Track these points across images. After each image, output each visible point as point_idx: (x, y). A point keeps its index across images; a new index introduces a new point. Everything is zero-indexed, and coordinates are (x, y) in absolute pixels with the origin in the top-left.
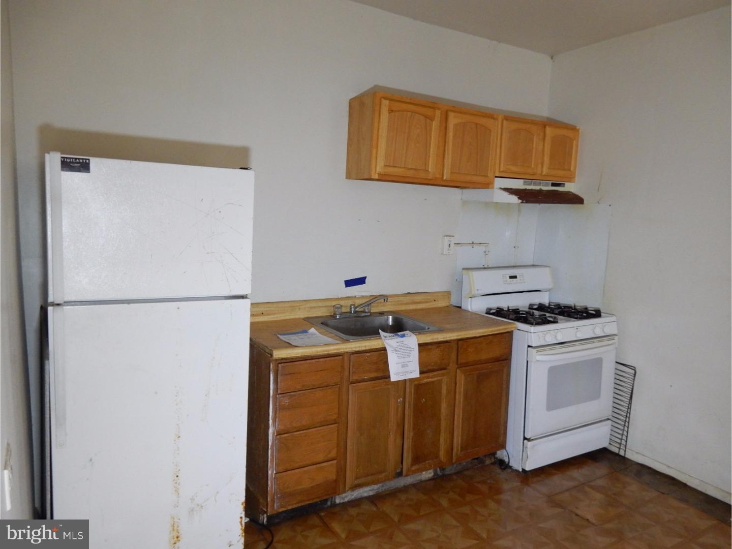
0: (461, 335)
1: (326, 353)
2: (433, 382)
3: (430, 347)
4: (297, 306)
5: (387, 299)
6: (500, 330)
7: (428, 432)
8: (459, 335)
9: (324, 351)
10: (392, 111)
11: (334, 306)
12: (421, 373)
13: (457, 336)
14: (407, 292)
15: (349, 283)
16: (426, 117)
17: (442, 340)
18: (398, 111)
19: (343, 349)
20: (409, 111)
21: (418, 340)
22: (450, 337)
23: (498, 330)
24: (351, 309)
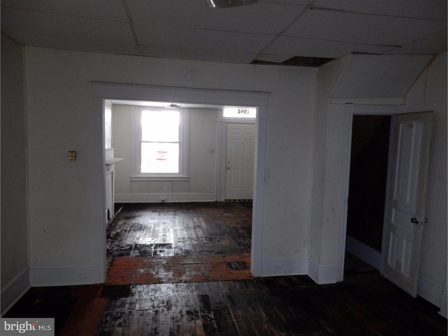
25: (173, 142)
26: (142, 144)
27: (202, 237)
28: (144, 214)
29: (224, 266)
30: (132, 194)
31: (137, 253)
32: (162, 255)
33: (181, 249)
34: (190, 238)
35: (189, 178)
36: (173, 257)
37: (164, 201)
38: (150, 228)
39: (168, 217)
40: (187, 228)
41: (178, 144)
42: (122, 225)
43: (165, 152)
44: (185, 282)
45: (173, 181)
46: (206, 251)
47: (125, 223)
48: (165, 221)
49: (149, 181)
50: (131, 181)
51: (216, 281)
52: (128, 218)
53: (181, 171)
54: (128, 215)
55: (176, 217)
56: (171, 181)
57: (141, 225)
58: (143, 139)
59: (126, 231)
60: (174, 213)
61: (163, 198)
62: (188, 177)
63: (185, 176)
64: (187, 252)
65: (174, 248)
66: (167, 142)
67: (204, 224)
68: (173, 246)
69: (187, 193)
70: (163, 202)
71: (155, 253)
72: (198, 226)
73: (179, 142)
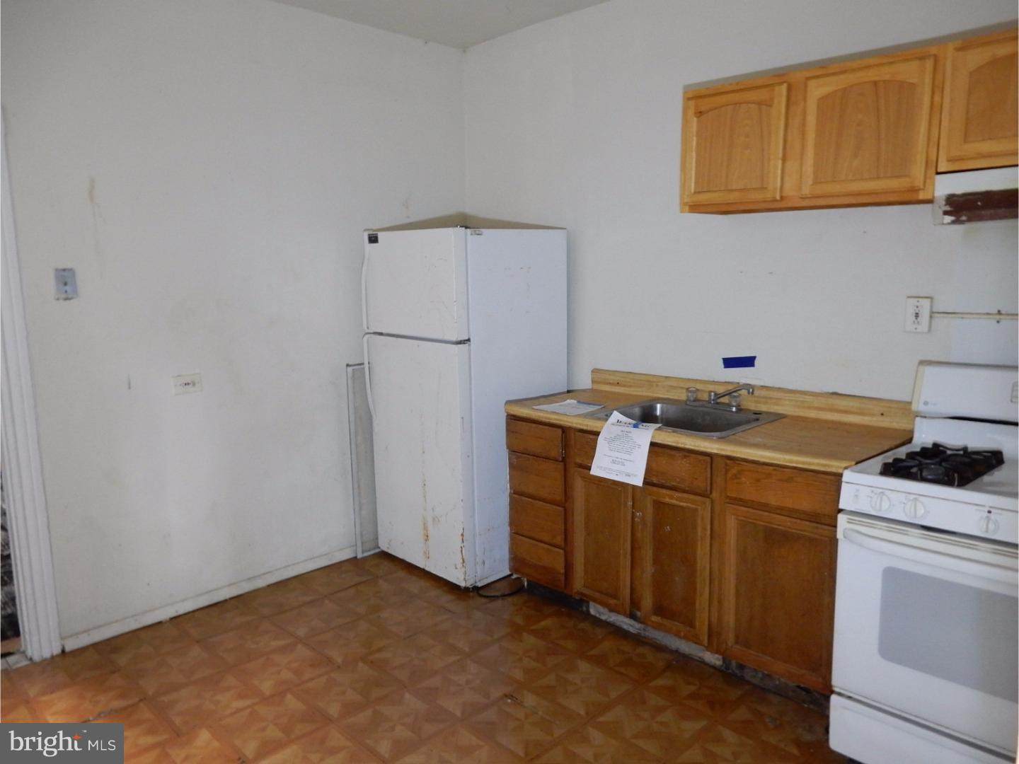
0: (726, 450)
1: (548, 420)
2: (682, 507)
3: (673, 453)
4: (654, 382)
5: (753, 391)
6: (810, 464)
7: (677, 579)
8: (722, 450)
9: (546, 418)
10: (700, 112)
11: (687, 389)
12: (646, 482)
13: (718, 449)
14: (831, 391)
15: (730, 363)
16: (759, 104)
17: (692, 448)
18: (711, 110)
19: (564, 421)
20: (728, 105)
21: (653, 437)
22: (704, 447)
23: (803, 463)
24: (710, 396)
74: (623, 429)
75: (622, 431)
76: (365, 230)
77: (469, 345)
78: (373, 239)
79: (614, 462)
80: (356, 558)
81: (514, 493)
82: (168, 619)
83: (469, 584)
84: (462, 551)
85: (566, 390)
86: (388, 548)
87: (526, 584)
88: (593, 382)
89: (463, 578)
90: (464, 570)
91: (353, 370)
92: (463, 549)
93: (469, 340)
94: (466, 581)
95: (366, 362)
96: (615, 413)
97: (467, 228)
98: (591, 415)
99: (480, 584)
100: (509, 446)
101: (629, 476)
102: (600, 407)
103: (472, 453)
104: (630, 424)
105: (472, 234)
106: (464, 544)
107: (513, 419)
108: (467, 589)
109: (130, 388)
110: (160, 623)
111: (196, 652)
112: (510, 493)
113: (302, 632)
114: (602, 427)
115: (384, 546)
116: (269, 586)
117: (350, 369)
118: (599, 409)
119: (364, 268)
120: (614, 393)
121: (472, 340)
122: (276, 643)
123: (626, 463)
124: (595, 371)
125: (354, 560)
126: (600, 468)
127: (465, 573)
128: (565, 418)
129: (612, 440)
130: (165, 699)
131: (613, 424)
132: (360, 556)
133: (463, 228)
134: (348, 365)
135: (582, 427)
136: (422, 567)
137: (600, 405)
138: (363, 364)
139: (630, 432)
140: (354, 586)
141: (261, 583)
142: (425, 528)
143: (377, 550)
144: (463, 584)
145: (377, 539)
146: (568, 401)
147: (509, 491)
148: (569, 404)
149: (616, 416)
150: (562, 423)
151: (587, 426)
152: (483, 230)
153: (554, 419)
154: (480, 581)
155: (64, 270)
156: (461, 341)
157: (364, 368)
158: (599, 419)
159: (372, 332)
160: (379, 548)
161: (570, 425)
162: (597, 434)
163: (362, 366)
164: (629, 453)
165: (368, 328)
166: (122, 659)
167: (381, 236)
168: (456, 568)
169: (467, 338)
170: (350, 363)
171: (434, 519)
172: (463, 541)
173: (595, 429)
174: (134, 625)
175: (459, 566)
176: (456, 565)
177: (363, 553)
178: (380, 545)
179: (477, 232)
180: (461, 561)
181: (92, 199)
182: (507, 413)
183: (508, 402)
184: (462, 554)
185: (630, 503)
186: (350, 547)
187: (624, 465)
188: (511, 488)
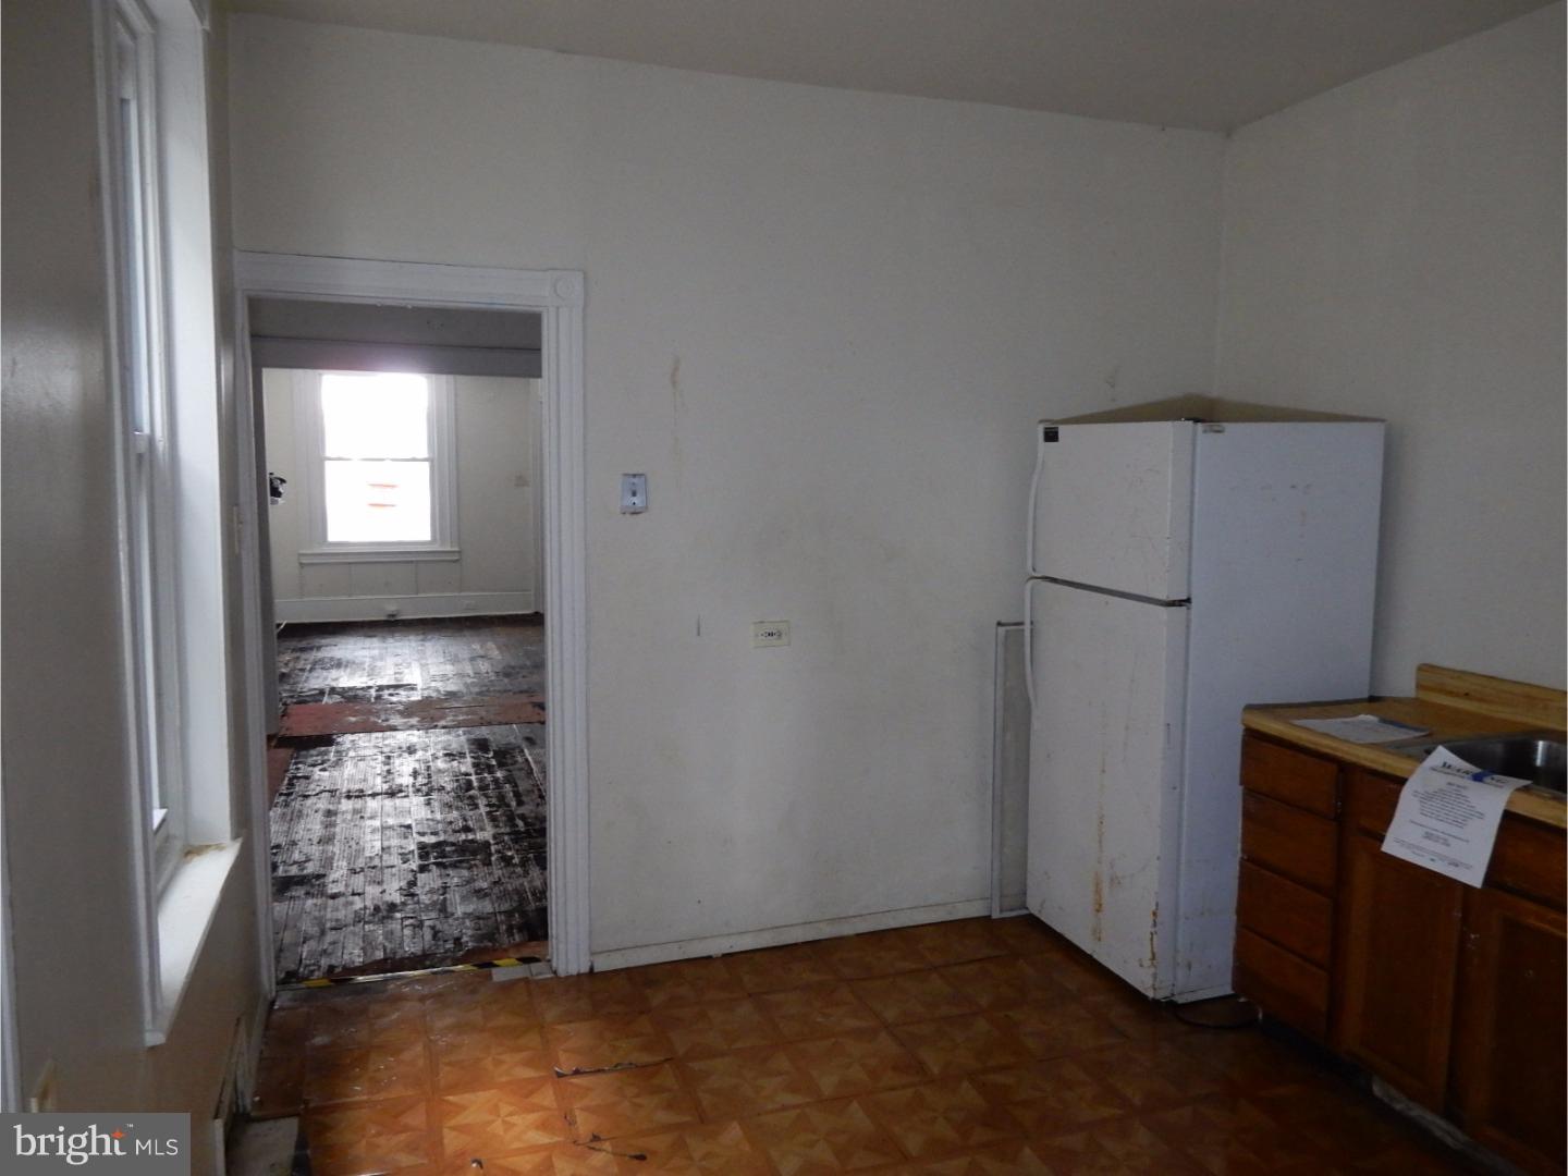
1: (1314, 747)
3: (1550, 837)
4: (1541, 699)
9: (1311, 743)
12: (1491, 883)
21: (1509, 804)
25: (414, 460)
26: (327, 463)
27: (487, 673)
28: (343, 641)
29: (530, 708)
30: (306, 599)
31: (337, 698)
32: (394, 699)
33: (438, 691)
34: (460, 675)
35: (459, 552)
36: (420, 701)
37: (393, 616)
38: (363, 663)
39: (407, 643)
40: (455, 660)
41: (427, 465)
42: (289, 661)
43: (393, 486)
44: (444, 727)
45: (417, 561)
46: (494, 691)
47: (298, 658)
48: (399, 652)
49: (350, 563)
50: (301, 564)
51: (507, 724)
52: (303, 650)
53: (438, 537)
54: (303, 644)
55: (428, 644)
56: (412, 562)
57: (339, 659)
58: (328, 453)
59: (303, 670)
60: (421, 637)
61: (391, 608)
62: (456, 549)
63: (449, 549)
64: (451, 695)
65: (423, 689)
66: (393, 460)
67: (497, 652)
68: (419, 687)
69: (457, 594)
70: (392, 619)
71: (378, 698)
72: (482, 657)
73: (430, 460)
74: (1452, 782)
75: (1450, 784)
76: (1041, 422)
77: (1189, 609)
78: (1051, 436)
79: (1428, 836)
80: (990, 916)
81: (1248, 860)
82: (720, 955)
83: (1161, 995)
84: (1152, 939)
85: (1366, 695)
86: (1040, 912)
87: (1260, 1016)
88: (1419, 686)
89: (1151, 983)
90: (1152, 970)
91: (1007, 631)
92: (1155, 936)
93: (1188, 600)
94: (1155, 989)
95: (1028, 622)
96: (1441, 749)
97: (1196, 421)
98: (1397, 748)
99: (1181, 1000)
100: (1244, 781)
101: (1457, 865)
102: (1417, 734)
103: (1182, 782)
104: (1467, 773)
105: (1205, 432)
106: (1157, 929)
107: (1253, 738)
108: (1156, 1002)
109: (699, 634)
110: (709, 958)
111: (745, 1009)
112: (1242, 858)
113: (890, 1014)
114: (1412, 772)
115: (1034, 907)
116: (858, 935)
117: (1002, 630)
118: (1416, 738)
119: (1035, 477)
120: (1457, 711)
121: (1193, 600)
122: (850, 1023)
123: (1451, 840)
124: (1425, 669)
125: (985, 921)
126: (1402, 843)
127: (1155, 976)
128: (1345, 747)
129: (1427, 797)
130: (696, 1066)
131: (1434, 769)
132: (996, 915)
133: (1191, 423)
134: (999, 624)
135: (1374, 766)
136: (1089, 952)
137: (1422, 731)
138: (1022, 624)
139: (1465, 788)
140: (979, 960)
141: (847, 930)
142: (1098, 891)
143: (1024, 912)
144: (1150, 994)
145: (1025, 894)
146: (1362, 717)
147: (1239, 855)
148: (1364, 722)
149: (1442, 754)
150: (1339, 754)
151: (1384, 765)
152: (1225, 424)
153: (1326, 745)
154: (1180, 994)
155: (634, 476)
156: (1174, 601)
157: (1023, 630)
158: (1410, 756)
159: (1039, 575)
160: (1027, 908)
161: (1354, 759)
162: (1402, 781)
163: (1021, 627)
164: (1460, 824)
165: (1034, 570)
166: (658, 998)
167: (1063, 430)
168: (1141, 966)
169: (1185, 598)
170: (1003, 621)
171: (1112, 880)
172: (1155, 924)
173: (1399, 774)
174: (675, 954)
175: (1147, 963)
176: (1140, 960)
177: (1001, 911)
178: (1028, 905)
179: (1216, 428)
180: (1149, 955)
181: (674, 383)
182: (1244, 725)
183: (1250, 708)
184: (1152, 944)
185: (1458, 914)
186: (982, 899)
187: (1448, 845)
188: (1243, 850)
